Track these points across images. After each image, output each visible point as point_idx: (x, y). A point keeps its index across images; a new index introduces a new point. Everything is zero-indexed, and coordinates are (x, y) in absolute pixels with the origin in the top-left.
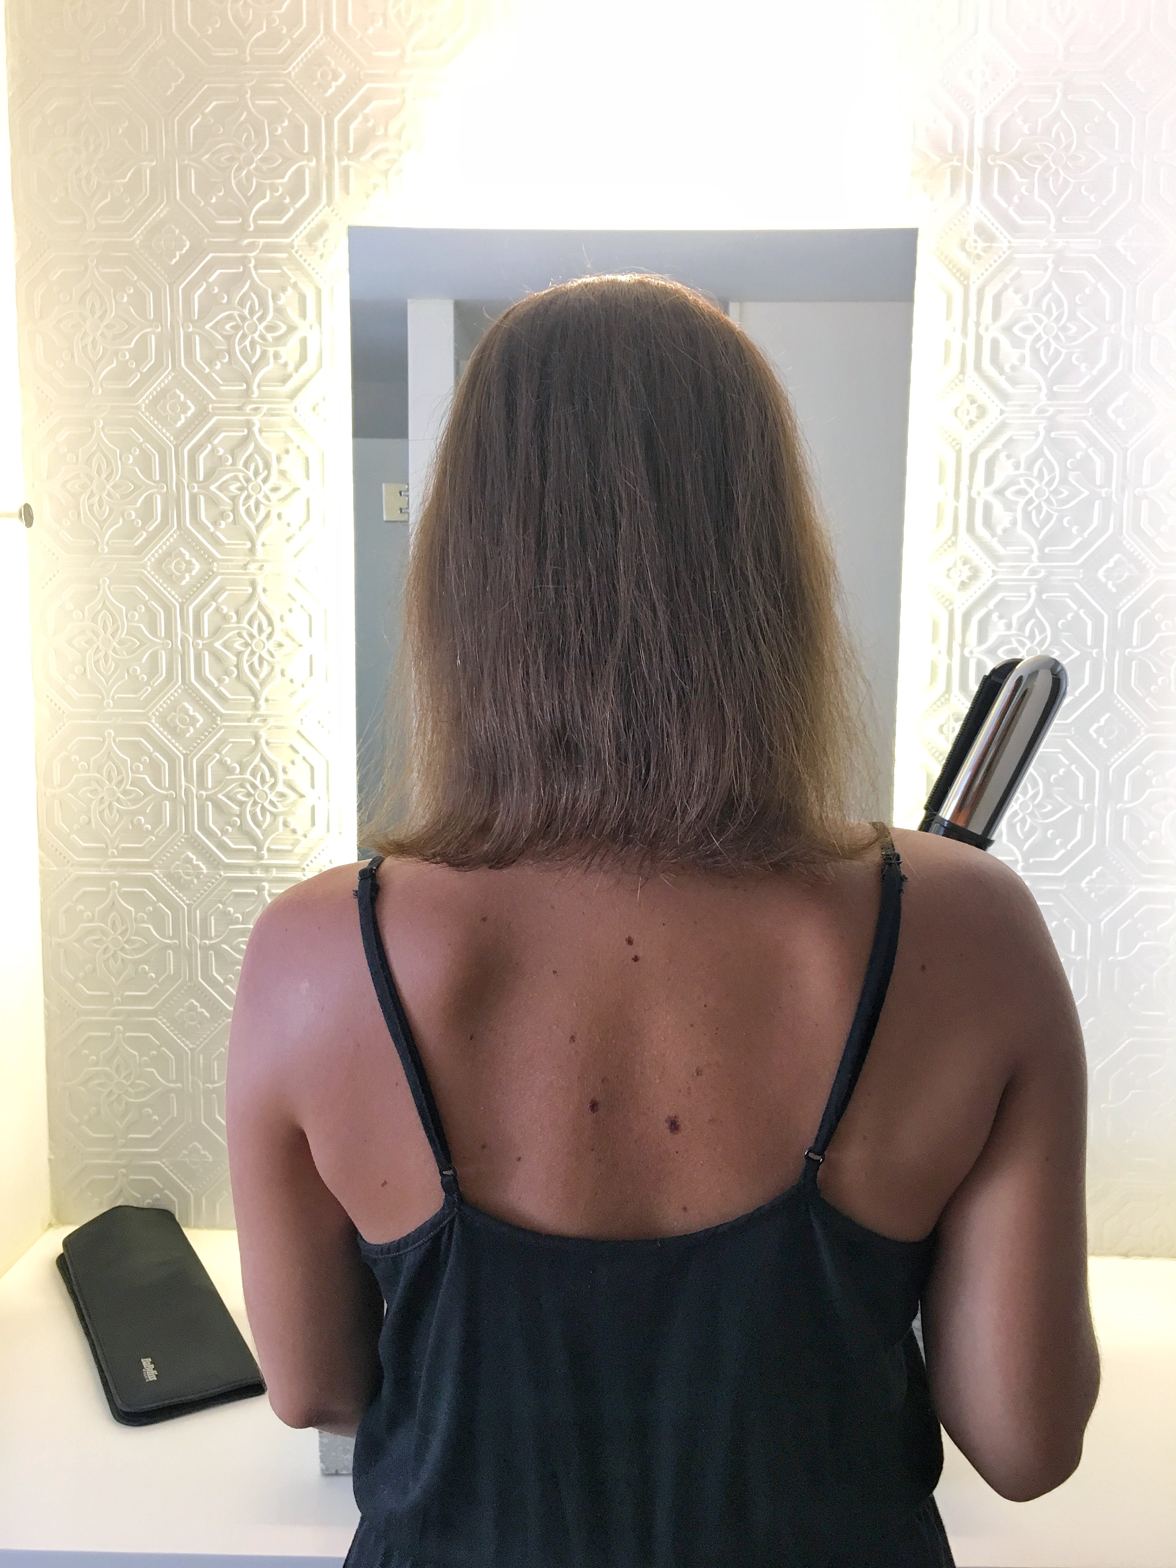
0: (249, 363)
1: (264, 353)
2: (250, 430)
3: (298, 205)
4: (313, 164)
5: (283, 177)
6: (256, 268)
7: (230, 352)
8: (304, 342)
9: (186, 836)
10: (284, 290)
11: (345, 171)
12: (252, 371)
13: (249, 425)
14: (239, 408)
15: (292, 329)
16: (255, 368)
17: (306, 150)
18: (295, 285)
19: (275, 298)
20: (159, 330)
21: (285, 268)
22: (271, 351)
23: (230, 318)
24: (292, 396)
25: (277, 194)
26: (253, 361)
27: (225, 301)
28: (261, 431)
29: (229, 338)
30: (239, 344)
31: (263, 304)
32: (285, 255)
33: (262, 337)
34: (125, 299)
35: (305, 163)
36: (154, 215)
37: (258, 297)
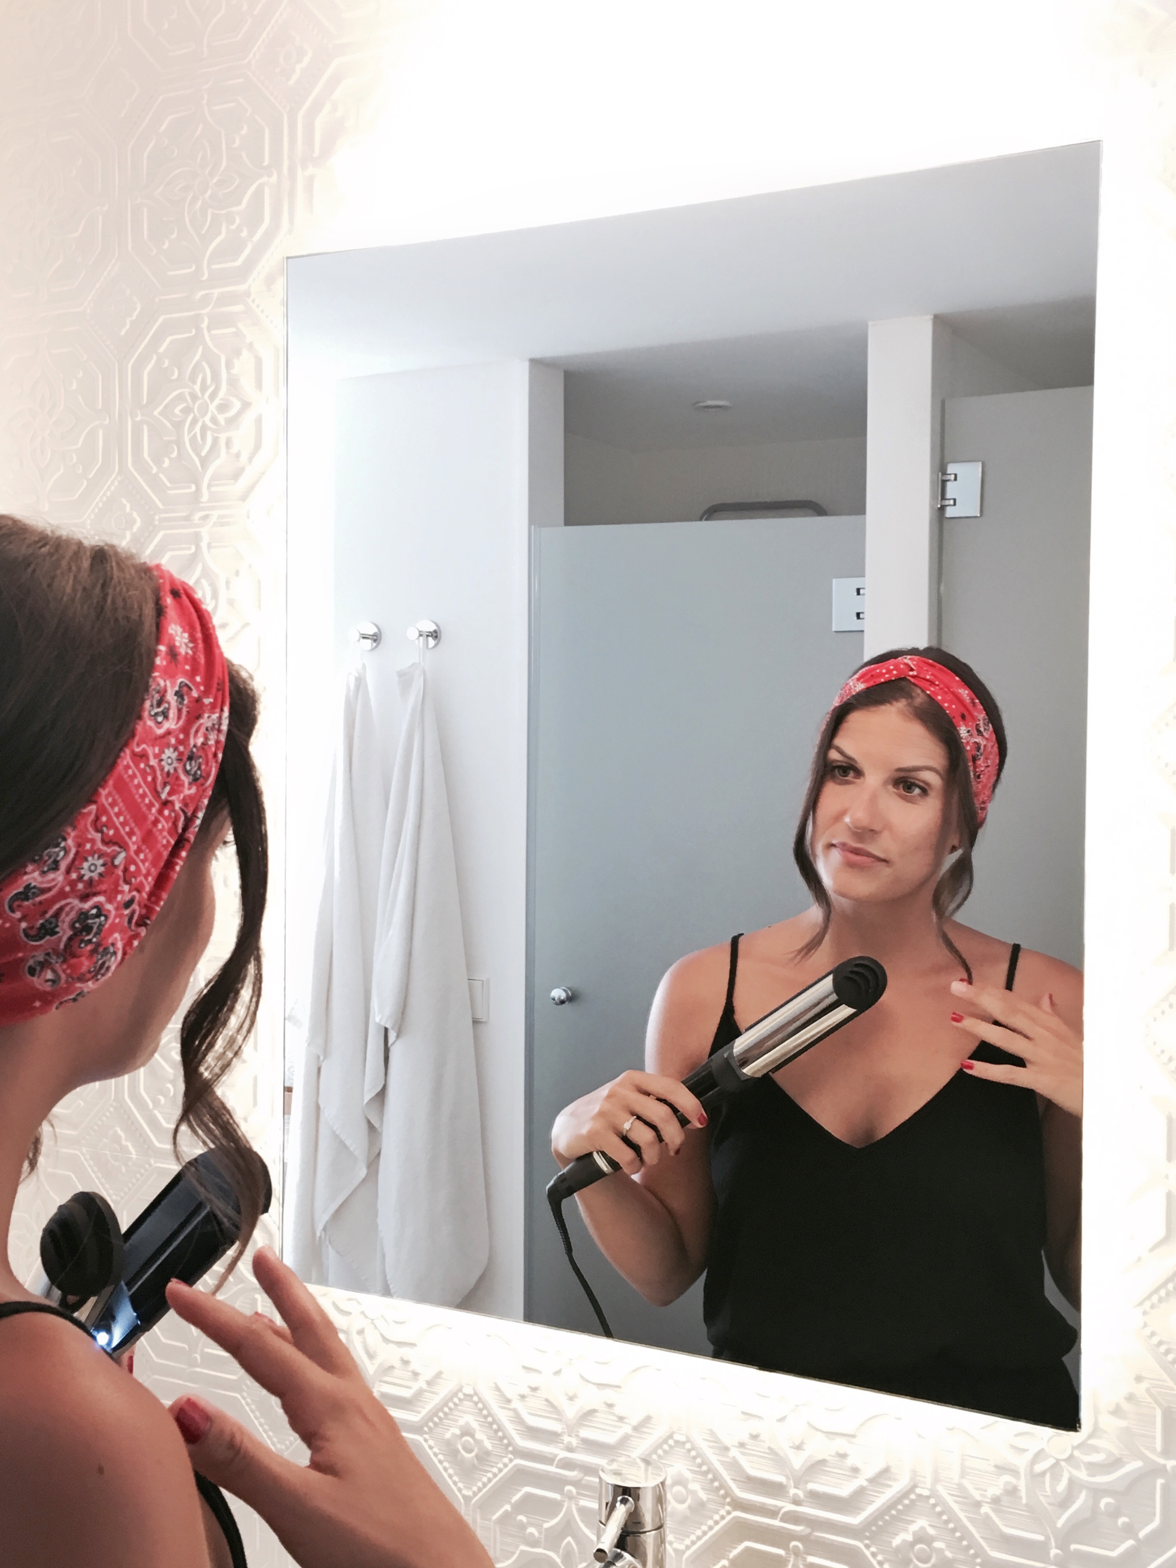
0: (198, 455)
1: (215, 441)
2: (198, 547)
3: (256, 238)
6: (209, 329)
7: (179, 443)
8: (259, 421)
10: (238, 353)
11: (310, 180)
12: (202, 466)
13: (196, 539)
14: (187, 518)
15: (246, 405)
16: (204, 462)
17: (266, 162)
18: (251, 346)
19: (229, 365)
20: (107, 422)
21: (240, 325)
22: (223, 437)
23: (180, 398)
24: (244, 498)
25: (233, 227)
26: (203, 453)
27: (175, 376)
28: (209, 546)
29: (179, 425)
30: (189, 433)
31: (216, 376)
32: (240, 307)
33: (214, 420)
34: (74, 386)
35: (264, 179)
36: (106, 273)
37: (210, 367)
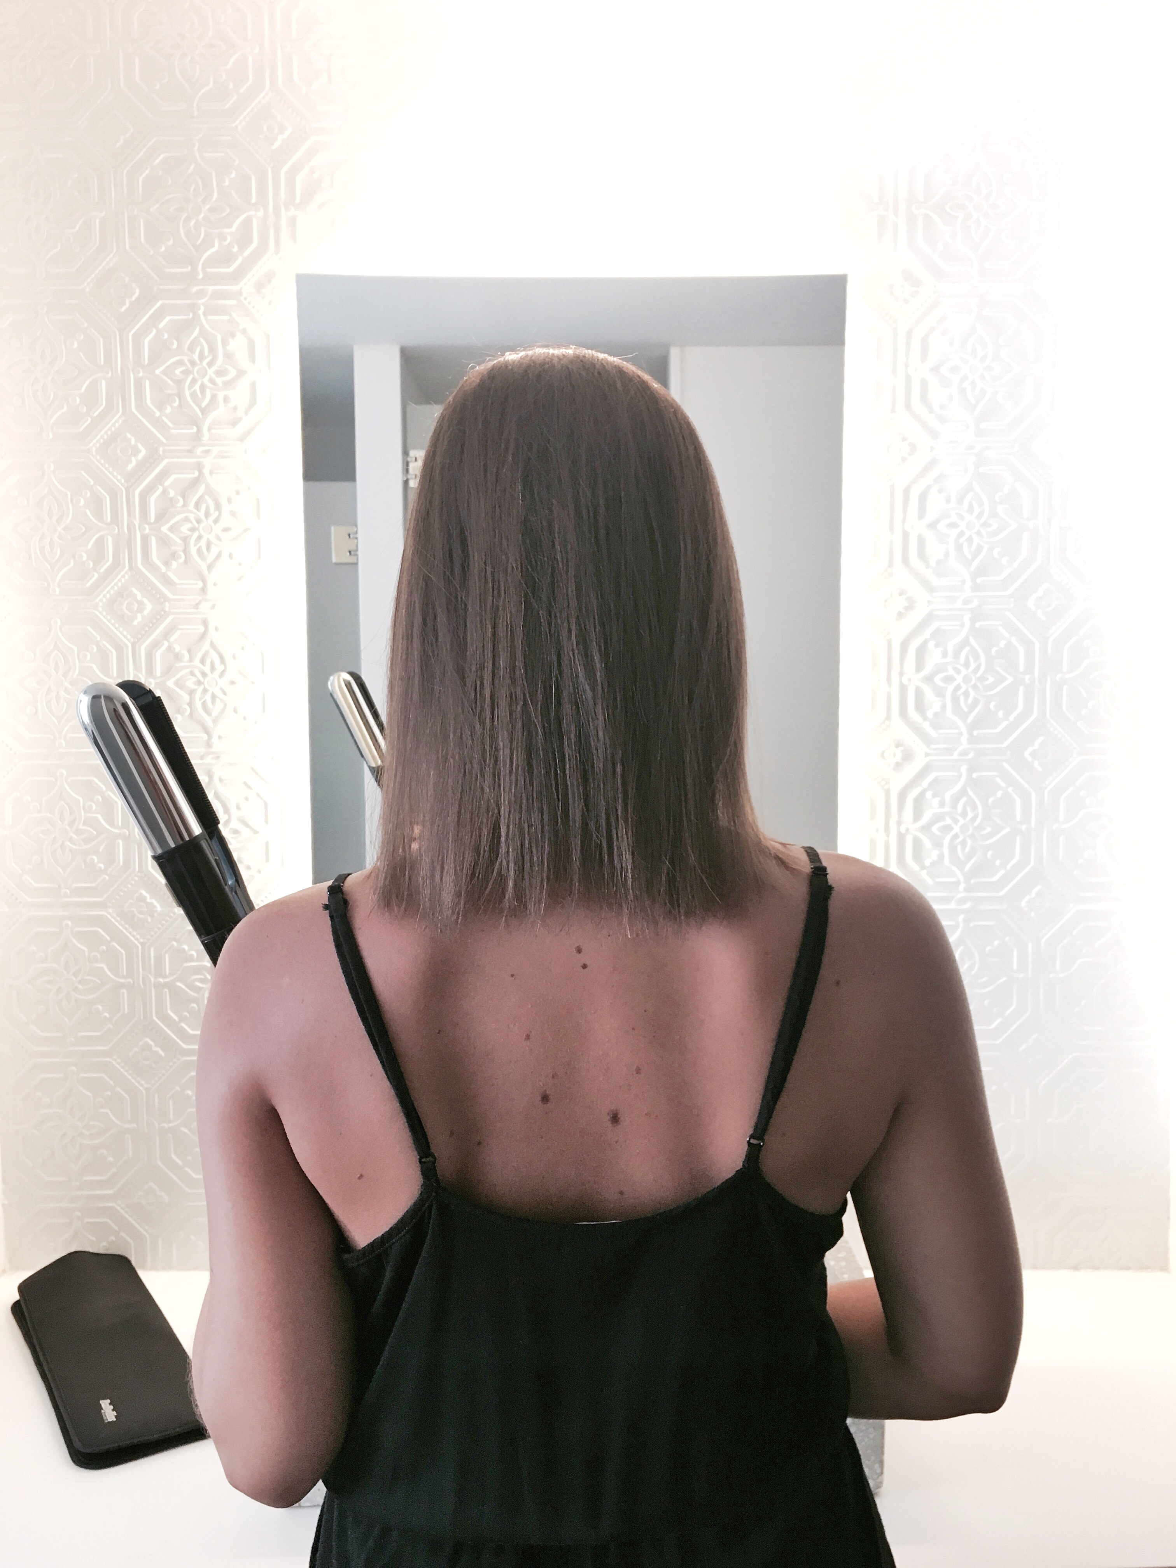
0: (199, 406)
1: (214, 398)
2: (200, 472)
3: (246, 253)
4: (261, 213)
5: (230, 226)
6: (205, 314)
7: (180, 395)
8: (253, 386)
9: (139, 874)
10: (233, 335)
11: (293, 221)
12: (203, 413)
13: (199, 467)
14: (190, 451)
15: (241, 373)
16: (204, 411)
17: (254, 201)
18: (244, 331)
19: (224, 343)
20: (110, 374)
21: (234, 315)
22: (221, 395)
23: (180, 363)
24: (242, 439)
25: (226, 243)
26: (203, 405)
27: (175, 346)
28: (211, 473)
29: (179, 383)
30: (190, 388)
31: (212, 350)
32: (233, 302)
33: (212, 381)
34: (76, 345)
35: (252, 213)
36: (104, 264)
37: (208, 343)
